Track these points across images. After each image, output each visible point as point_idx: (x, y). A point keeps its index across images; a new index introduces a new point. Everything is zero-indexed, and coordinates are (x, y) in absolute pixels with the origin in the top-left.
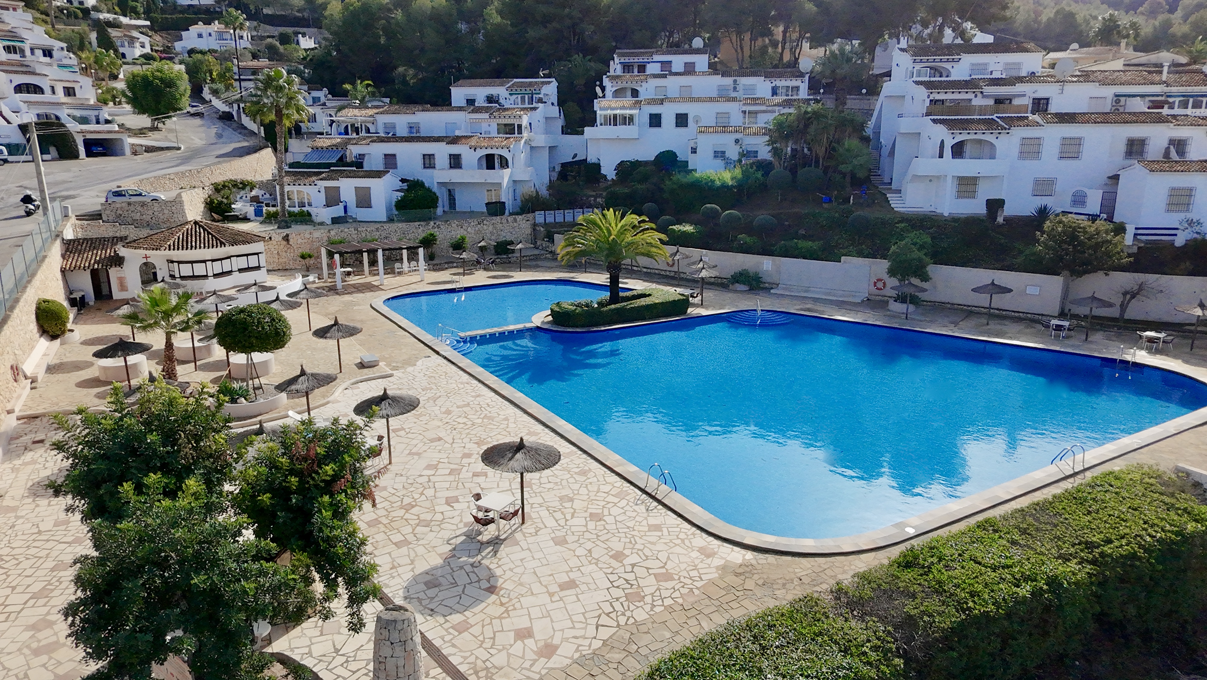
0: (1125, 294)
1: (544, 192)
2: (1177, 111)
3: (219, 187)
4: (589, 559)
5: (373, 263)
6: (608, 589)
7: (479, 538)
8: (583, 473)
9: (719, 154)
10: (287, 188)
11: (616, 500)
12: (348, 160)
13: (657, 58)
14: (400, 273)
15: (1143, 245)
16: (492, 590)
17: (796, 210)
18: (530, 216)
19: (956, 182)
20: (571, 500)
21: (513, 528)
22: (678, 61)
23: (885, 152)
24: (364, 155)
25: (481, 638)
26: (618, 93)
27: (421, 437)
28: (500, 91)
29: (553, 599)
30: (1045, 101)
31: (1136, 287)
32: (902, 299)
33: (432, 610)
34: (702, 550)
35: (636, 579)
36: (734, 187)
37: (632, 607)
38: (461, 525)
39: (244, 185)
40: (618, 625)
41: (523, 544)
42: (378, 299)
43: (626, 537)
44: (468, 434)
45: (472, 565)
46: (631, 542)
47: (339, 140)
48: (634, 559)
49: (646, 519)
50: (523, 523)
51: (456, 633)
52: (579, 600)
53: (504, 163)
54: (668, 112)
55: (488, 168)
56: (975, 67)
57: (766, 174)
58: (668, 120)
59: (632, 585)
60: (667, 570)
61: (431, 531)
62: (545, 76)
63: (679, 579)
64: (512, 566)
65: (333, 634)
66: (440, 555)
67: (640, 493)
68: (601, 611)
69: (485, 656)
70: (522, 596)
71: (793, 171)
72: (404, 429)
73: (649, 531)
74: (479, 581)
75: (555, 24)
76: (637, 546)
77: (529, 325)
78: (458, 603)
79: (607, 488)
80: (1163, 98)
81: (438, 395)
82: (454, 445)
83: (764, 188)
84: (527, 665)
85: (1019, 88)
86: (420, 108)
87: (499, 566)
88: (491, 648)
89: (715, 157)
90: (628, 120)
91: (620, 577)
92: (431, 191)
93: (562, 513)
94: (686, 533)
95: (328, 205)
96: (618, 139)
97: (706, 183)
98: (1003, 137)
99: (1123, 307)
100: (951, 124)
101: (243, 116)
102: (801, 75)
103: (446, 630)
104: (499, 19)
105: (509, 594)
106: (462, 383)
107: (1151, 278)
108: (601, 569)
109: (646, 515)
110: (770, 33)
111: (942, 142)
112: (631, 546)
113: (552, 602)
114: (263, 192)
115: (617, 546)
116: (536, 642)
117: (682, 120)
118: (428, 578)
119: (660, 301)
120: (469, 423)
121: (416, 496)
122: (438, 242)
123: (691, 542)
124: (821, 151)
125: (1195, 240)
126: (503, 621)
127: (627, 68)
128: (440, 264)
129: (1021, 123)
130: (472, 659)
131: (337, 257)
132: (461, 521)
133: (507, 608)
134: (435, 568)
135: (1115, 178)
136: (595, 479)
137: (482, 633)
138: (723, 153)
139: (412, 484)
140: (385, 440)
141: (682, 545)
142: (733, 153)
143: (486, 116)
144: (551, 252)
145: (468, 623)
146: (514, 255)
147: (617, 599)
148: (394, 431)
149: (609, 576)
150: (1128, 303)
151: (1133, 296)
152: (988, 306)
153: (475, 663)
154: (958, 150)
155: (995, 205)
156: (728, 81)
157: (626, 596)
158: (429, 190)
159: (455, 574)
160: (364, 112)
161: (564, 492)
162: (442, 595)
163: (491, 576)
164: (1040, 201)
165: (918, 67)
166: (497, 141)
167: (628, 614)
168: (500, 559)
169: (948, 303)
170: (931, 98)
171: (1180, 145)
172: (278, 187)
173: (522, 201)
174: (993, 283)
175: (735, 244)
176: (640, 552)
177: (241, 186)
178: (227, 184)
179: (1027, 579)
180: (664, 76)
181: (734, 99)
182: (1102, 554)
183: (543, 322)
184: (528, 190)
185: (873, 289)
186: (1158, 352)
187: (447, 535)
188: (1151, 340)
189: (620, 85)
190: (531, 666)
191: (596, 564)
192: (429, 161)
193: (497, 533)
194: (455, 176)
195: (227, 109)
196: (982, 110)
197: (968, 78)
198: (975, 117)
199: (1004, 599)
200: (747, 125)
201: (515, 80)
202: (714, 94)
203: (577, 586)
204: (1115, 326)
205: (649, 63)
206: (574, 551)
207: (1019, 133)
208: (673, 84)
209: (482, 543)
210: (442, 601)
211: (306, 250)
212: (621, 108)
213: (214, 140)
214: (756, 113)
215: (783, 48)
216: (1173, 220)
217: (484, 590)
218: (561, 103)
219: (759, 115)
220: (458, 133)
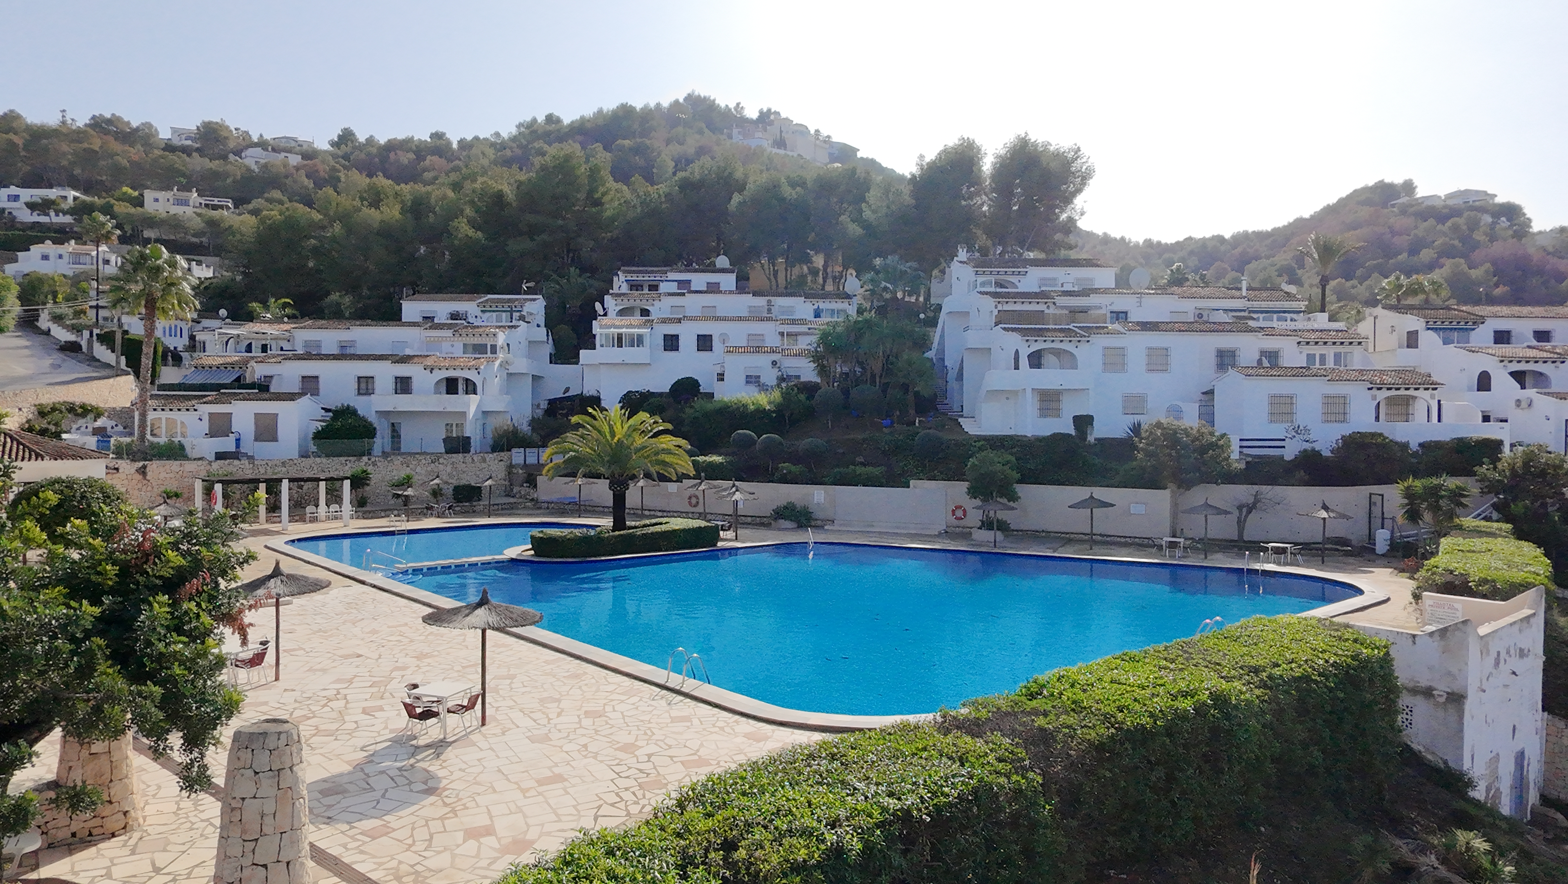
0: (1240, 508)
1: (525, 428)
2: (1262, 324)
3: (46, 411)
4: (584, 753)
5: (274, 508)
6: (612, 780)
7: (414, 742)
8: (576, 676)
9: (752, 380)
10: (151, 416)
11: (623, 698)
12: (248, 380)
13: (672, 276)
14: (314, 520)
15: (1250, 459)
16: (430, 791)
17: (852, 436)
18: (504, 455)
19: (1037, 398)
20: (559, 701)
21: (468, 730)
22: (699, 280)
23: (952, 375)
24: (272, 377)
25: (410, 841)
26: (622, 313)
27: (330, 655)
28: (469, 307)
29: (527, 795)
30: (1123, 315)
31: (1251, 500)
32: (987, 524)
33: (329, 818)
34: (747, 736)
35: (655, 768)
36: (774, 412)
37: (648, 795)
38: (387, 731)
39: (84, 411)
40: (628, 814)
41: (483, 744)
42: (278, 542)
43: (639, 729)
44: (401, 650)
45: (400, 769)
46: (645, 734)
47: (237, 358)
48: (652, 749)
49: (668, 712)
50: (483, 724)
51: (368, 839)
52: (568, 793)
53: (471, 388)
54: (688, 334)
55: (448, 393)
56: (1043, 281)
57: (810, 397)
58: (688, 342)
59: (648, 774)
60: (700, 757)
61: (336, 739)
62: (530, 291)
63: (718, 763)
64: (464, 766)
65: (154, 852)
66: (347, 762)
67: (658, 690)
68: (601, 802)
69: (413, 858)
70: (479, 794)
71: (846, 392)
72: (304, 649)
73: (672, 722)
74: (410, 783)
75: (544, 236)
76: (654, 737)
77: (498, 557)
78: (374, 808)
79: (611, 688)
80: (1246, 314)
81: (360, 617)
82: (380, 660)
83: (810, 414)
84: (484, 863)
85: (1093, 300)
86: (358, 323)
87: (444, 768)
88: (425, 850)
89: (747, 382)
90: (639, 341)
91: (630, 768)
92: (366, 421)
93: (544, 713)
94: (725, 722)
95: (212, 434)
96: (624, 364)
97: (738, 408)
98: (1084, 346)
99: (1241, 524)
100: (1024, 332)
101: (97, 346)
102: (848, 297)
103: (352, 837)
104: (471, 232)
105: (457, 795)
106: (397, 607)
107: (1266, 490)
108: (601, 762)
109: (668, 708)
110: (807, 260)
111: (1017, 352)
112: (647, 737)
113: (525, 797)
114: (114, 423)
115: (624, 738)
116: (499, 840)
117: (704, 343)
118: (326, 785)
119: (681, 527)
120: (406, 640)
121: (313, 708)
122: (372, 483)
123: (733, 730)
124: (876, 366)
125: (1305, 451)
126: (446, 822)
127: (635, 286)
128: (374, 512)
129: (1102, 331)
130: (394, 864)
131: (218, 488)
132: (386, 728)
133: (453, 808)
134: (341, 775)
135: (1210, 393)
136: (593, 681)
137: (412, 836)
138: (759, 377)
139: (310, 698)
140: (272, 646)
141: (721, 732)
142: (770, 377)
143: (448, 333)
144: (532, 500)
145: (388, 827)
146: (481, 503)
147: (627, 789)
148: (285, 651)
149: (615, 768)
150: (1245, 520)
151: (1249, 512)
152: (1089, 531)
153: (397, 869)
154: (1036, 360)
155: (1083, 422)
156: (761, 301)
157: (640, 785)
158: (364, 419)
159: (370, 781)
160: (276, 326)
161: (545, 695)
162: (345, 803)
163: (429, 776)
164: (1131, 419)
165: (981, 279)
166: (461, 362)
167: (642, 802)
168: (444, 761)
169: (1043, 531)
170: (1000, 307)
171: (1272, 356)
172: (137, 414)
173: (494, 437)
174: (1092, 497)
175: (777, 475)
176: (659, 743)
177: (80, 411)
178: (57, 405)
179: (1185, 695)
180: (684, 294)
181: (769, 319)
182: (1270, 677)
183: (520, 555)
184: (503, 423)
185: (952, 520)
186: (1286, 564)
187: (361, 743)
188: (1278, 551)
189: (626, 304)
190: (490, 864)
191: (595, 758)
192: (365, 385)
193: (442, 737)
194: (403, 403)
195: (71, 337)
196: (1057, 320)
197: (1038, 290)
198: (1050, 327)
199: (1161, 711)
200: (785, 347)
201: (490, 296)
202: (745, 314)
203: (566, 780)
204: (1234, 546)
205: (662, 281)
206: (561, 747)
207: (1100, 341)
208: (692, 303)
209: (417, 747)
210: (347, 807)
211: (173, 487)
212: (628, 327)
213: (48, 370)
214: (796, 335)
215: (825, 281)
216: (1277, 431)
217: (417, 792)
218: (550, 324)
219: (799, 338)
220: (408, 352)
